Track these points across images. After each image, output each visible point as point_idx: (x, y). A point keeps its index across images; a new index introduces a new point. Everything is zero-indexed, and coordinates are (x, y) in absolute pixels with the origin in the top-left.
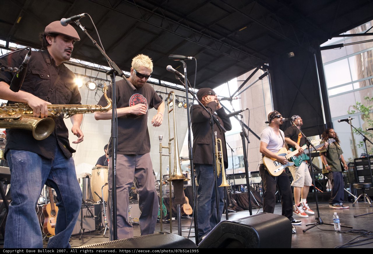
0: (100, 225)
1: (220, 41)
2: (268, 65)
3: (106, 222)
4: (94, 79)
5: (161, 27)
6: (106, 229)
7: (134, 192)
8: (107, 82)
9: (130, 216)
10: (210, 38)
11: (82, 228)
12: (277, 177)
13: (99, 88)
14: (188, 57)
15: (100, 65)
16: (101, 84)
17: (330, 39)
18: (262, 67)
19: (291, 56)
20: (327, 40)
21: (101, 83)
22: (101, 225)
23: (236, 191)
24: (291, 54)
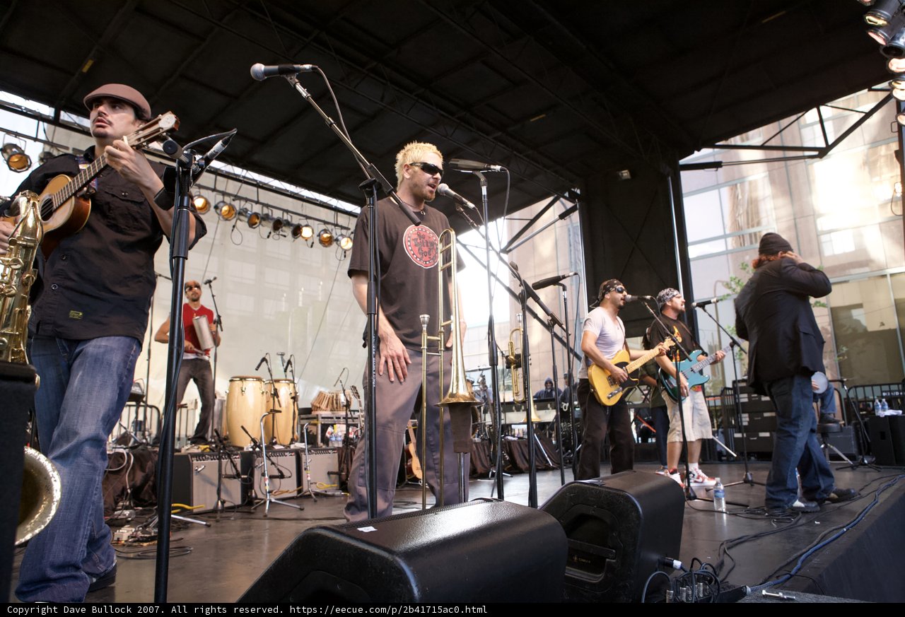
0: (252, 494)
1: (490, 138)
2: (578, 192)
3: (268, 488)
4: (232, 198)
5: (380, 103)
6: (268, 502)
7: (311, 431)
8: (258, 205)
9: (309, 478)
10: (471, 131)
11: (219, 498)
12: (610, 407)
13: (242, 217)
14: (492, 167)
15: (245, 171)
16: (246, 209)
17: (699, 150)
18: (567, 195)
19: (623, 178)
20: (693, 153)
21: (245, 207)
22: (254, 495)
23: (508, 435)
24: (624, 175)
